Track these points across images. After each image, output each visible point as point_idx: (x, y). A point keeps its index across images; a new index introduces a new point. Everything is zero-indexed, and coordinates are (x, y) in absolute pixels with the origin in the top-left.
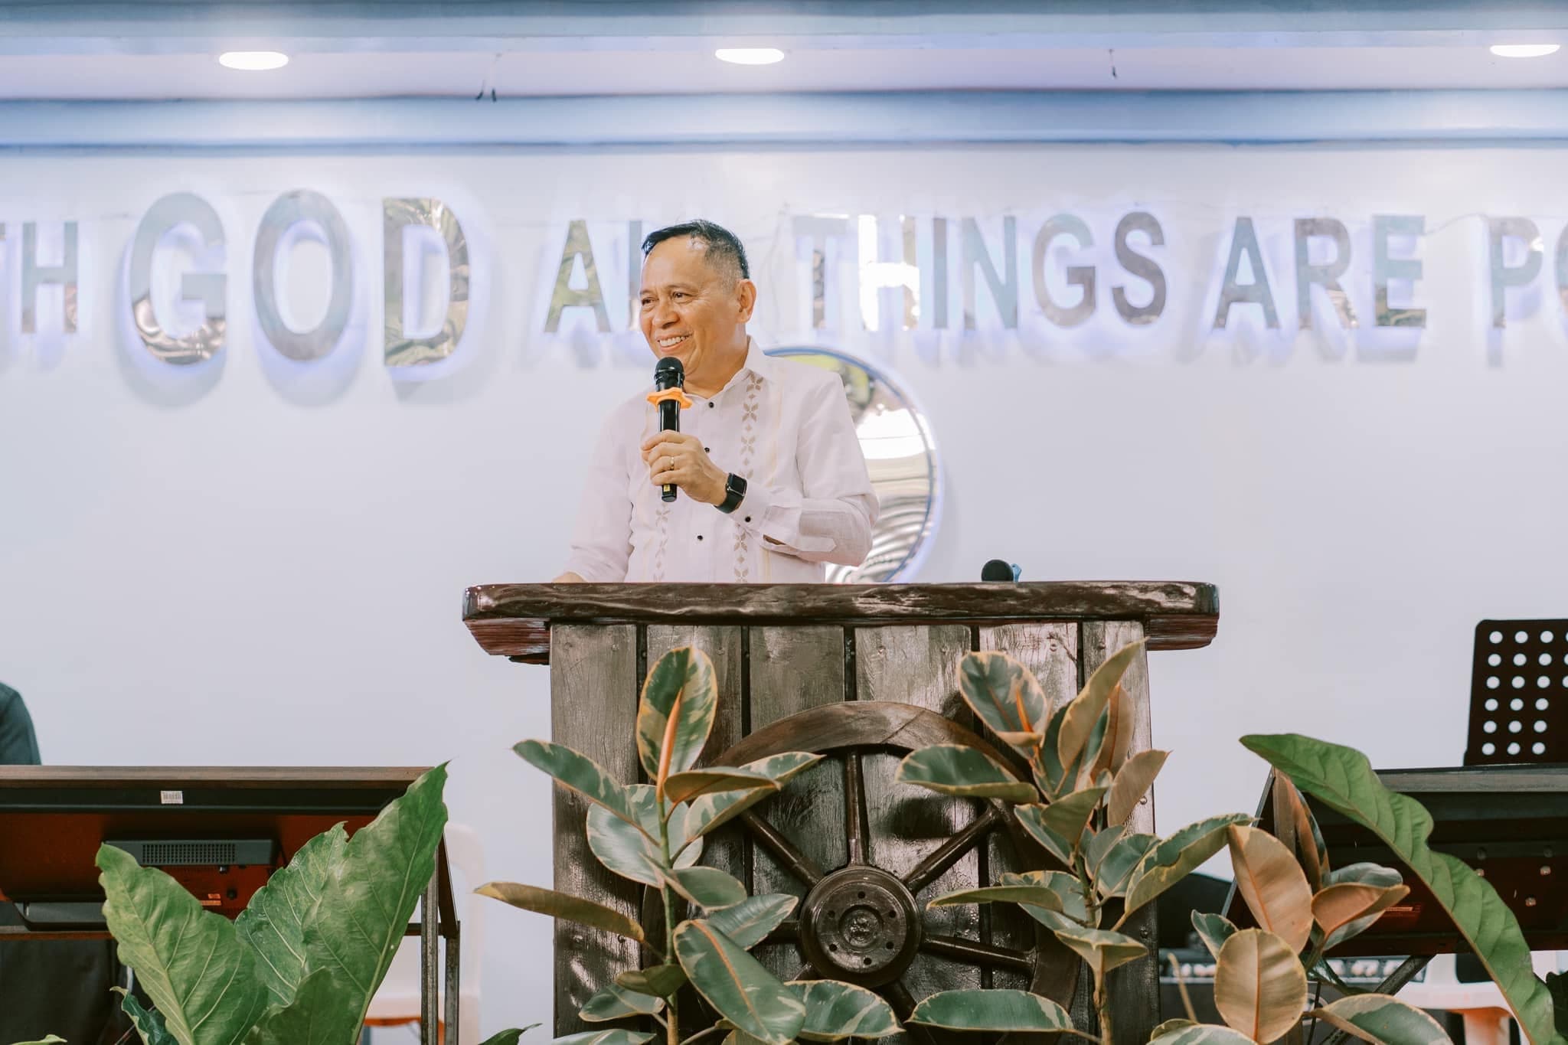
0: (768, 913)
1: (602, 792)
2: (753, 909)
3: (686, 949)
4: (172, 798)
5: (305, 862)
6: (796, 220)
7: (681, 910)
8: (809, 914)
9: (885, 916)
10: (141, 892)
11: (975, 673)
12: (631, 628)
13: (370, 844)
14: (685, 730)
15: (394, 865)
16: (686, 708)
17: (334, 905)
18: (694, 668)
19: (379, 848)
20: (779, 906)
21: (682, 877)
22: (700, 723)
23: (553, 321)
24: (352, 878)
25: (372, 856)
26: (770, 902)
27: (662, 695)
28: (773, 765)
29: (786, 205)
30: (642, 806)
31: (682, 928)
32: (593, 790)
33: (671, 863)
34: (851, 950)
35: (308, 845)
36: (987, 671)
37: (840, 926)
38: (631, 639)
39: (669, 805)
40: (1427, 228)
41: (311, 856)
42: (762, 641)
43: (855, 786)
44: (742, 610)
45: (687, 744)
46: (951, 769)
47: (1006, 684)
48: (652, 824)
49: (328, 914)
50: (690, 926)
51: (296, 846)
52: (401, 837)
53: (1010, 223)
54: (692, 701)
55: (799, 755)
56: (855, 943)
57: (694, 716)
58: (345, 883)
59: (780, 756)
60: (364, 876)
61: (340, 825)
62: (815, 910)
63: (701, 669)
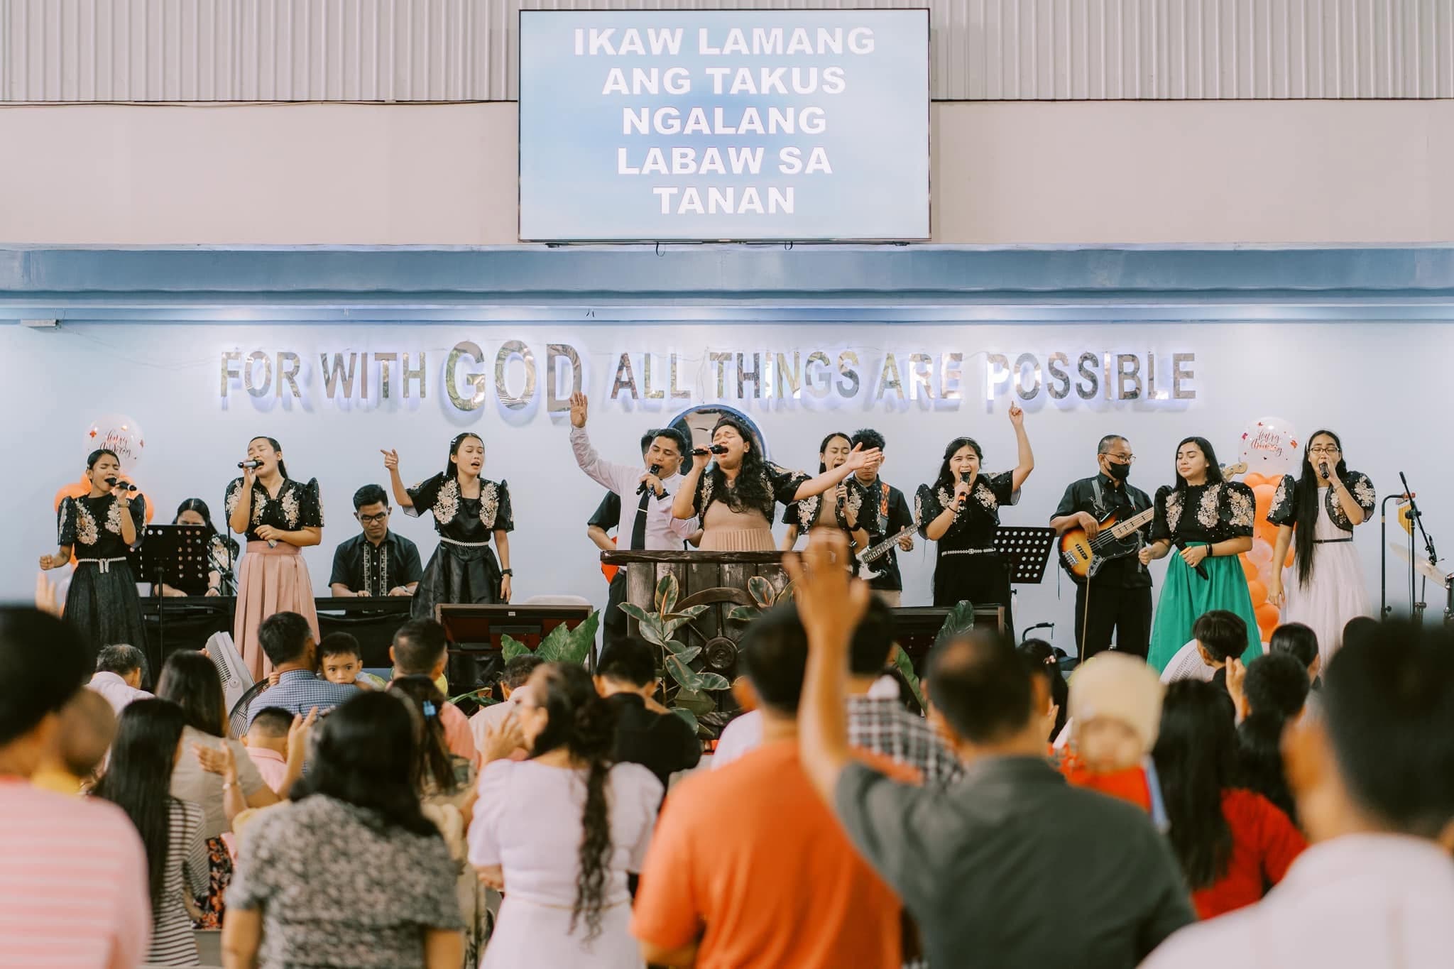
0: (693, 652)
1: (645, 618)
2: (688, 651)
3: (669, 664)
4: (512, 614)
5: (554, 634)
6: (711, 354)
7: (667, 653)
8: (705, 651)
9: (728, 653)
10: (513, 648)
11: (753, 583)
12: (652, 564)
13: (577, 633)
14: (669, 600)
15: (584, 638)
16: (669, 593)
17: (567, 650)
18: (672, 581)
19: (580, 634)
20: (696, 650)
21: (668, 644)
22: (673, 598)
23: (615, 394)
24: (572, 643)
25: (578, 636)
26: (694, 648)
27: (662, 590)
28: (694, 609)
29: (708, 348)
30: (655, 619)
31: (667, 658)
32: (642, 618)
33: (664, 638)
34: (717, 663)
35: (555, 629)
36: (757, 582)
37: (715, 656)
38: (653, 567)
39: (664, 622)
40: (963, 358)
41: (556, 633)
42: (692, 566)
43: (720, 613)
44: (686, 558)
45: (670, 604)
46: (745, 613)
47: (763, 587)
48: (658, 625)
49: (565, 652)
50: (670, 658)
51: (551, 630)
52: (586, 631)
53: (797, 357)
54: (671, 591)
55: (702, 606)
56: (719, 660)
57: (672, 595)
58: (570, 644)
59: (696, 606)
60: (576, 642)
61: (564, 623)
62: (707, 650)
63: (674, 582)
